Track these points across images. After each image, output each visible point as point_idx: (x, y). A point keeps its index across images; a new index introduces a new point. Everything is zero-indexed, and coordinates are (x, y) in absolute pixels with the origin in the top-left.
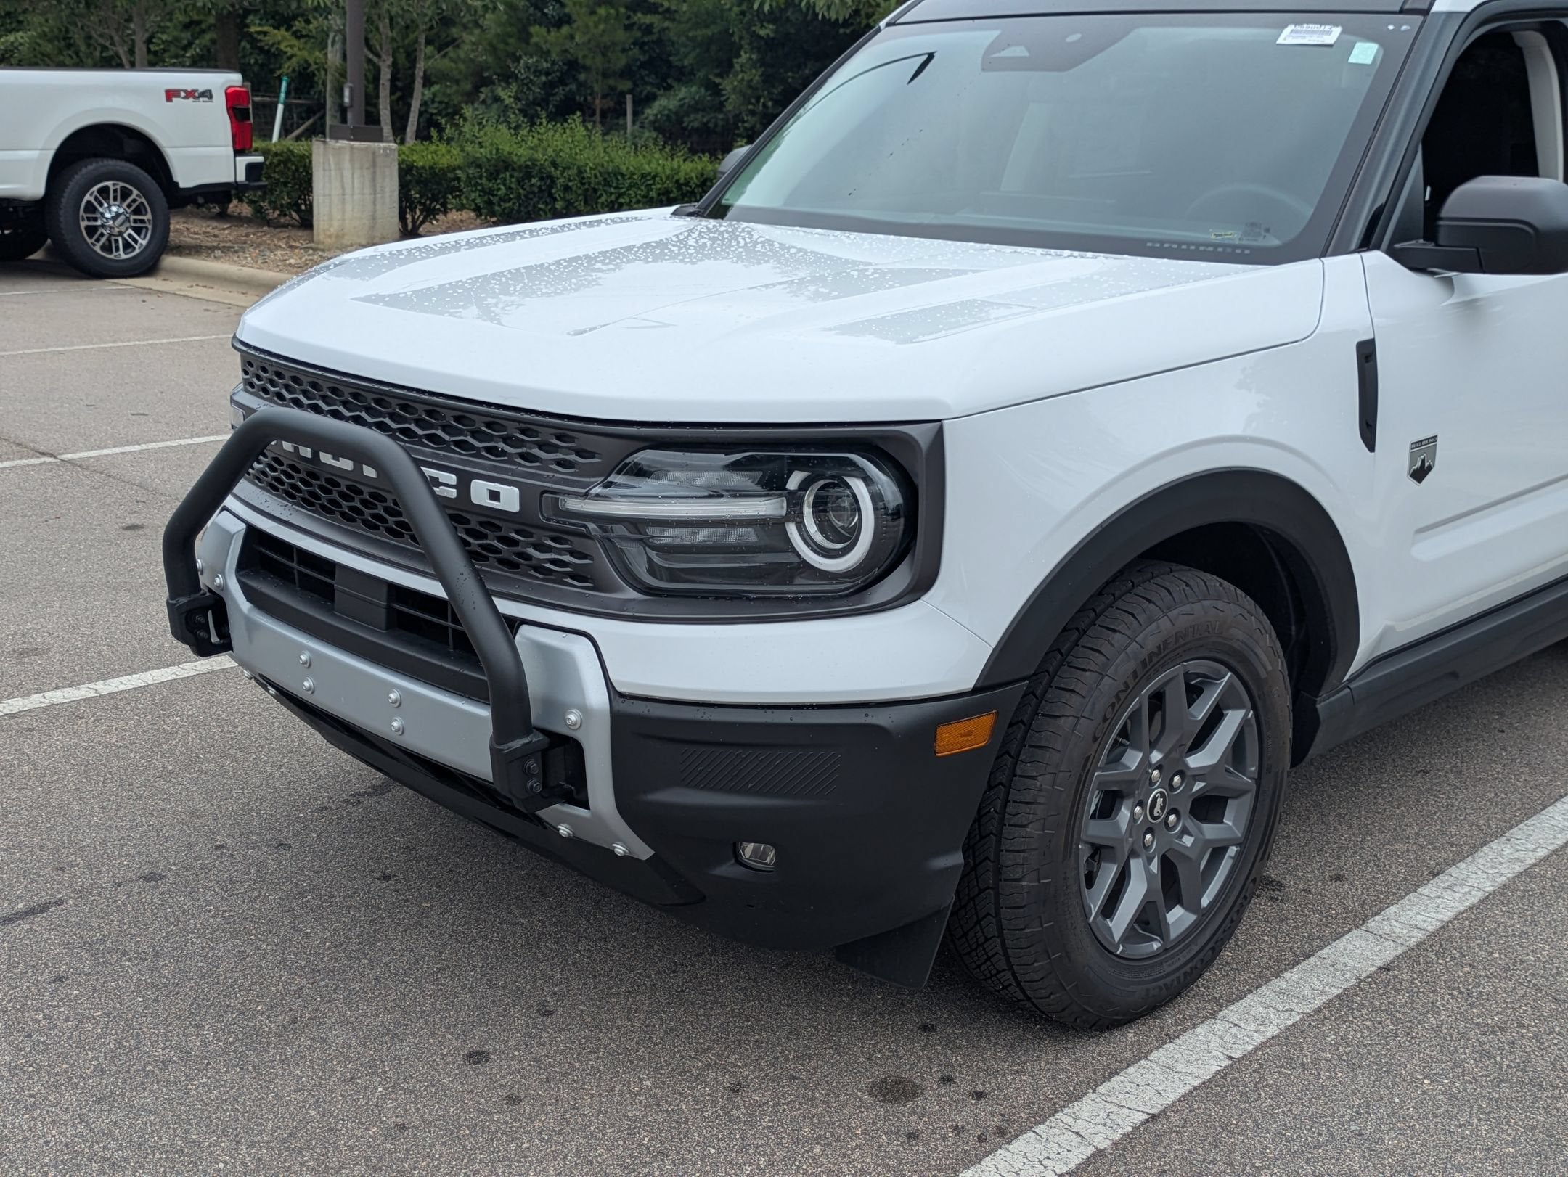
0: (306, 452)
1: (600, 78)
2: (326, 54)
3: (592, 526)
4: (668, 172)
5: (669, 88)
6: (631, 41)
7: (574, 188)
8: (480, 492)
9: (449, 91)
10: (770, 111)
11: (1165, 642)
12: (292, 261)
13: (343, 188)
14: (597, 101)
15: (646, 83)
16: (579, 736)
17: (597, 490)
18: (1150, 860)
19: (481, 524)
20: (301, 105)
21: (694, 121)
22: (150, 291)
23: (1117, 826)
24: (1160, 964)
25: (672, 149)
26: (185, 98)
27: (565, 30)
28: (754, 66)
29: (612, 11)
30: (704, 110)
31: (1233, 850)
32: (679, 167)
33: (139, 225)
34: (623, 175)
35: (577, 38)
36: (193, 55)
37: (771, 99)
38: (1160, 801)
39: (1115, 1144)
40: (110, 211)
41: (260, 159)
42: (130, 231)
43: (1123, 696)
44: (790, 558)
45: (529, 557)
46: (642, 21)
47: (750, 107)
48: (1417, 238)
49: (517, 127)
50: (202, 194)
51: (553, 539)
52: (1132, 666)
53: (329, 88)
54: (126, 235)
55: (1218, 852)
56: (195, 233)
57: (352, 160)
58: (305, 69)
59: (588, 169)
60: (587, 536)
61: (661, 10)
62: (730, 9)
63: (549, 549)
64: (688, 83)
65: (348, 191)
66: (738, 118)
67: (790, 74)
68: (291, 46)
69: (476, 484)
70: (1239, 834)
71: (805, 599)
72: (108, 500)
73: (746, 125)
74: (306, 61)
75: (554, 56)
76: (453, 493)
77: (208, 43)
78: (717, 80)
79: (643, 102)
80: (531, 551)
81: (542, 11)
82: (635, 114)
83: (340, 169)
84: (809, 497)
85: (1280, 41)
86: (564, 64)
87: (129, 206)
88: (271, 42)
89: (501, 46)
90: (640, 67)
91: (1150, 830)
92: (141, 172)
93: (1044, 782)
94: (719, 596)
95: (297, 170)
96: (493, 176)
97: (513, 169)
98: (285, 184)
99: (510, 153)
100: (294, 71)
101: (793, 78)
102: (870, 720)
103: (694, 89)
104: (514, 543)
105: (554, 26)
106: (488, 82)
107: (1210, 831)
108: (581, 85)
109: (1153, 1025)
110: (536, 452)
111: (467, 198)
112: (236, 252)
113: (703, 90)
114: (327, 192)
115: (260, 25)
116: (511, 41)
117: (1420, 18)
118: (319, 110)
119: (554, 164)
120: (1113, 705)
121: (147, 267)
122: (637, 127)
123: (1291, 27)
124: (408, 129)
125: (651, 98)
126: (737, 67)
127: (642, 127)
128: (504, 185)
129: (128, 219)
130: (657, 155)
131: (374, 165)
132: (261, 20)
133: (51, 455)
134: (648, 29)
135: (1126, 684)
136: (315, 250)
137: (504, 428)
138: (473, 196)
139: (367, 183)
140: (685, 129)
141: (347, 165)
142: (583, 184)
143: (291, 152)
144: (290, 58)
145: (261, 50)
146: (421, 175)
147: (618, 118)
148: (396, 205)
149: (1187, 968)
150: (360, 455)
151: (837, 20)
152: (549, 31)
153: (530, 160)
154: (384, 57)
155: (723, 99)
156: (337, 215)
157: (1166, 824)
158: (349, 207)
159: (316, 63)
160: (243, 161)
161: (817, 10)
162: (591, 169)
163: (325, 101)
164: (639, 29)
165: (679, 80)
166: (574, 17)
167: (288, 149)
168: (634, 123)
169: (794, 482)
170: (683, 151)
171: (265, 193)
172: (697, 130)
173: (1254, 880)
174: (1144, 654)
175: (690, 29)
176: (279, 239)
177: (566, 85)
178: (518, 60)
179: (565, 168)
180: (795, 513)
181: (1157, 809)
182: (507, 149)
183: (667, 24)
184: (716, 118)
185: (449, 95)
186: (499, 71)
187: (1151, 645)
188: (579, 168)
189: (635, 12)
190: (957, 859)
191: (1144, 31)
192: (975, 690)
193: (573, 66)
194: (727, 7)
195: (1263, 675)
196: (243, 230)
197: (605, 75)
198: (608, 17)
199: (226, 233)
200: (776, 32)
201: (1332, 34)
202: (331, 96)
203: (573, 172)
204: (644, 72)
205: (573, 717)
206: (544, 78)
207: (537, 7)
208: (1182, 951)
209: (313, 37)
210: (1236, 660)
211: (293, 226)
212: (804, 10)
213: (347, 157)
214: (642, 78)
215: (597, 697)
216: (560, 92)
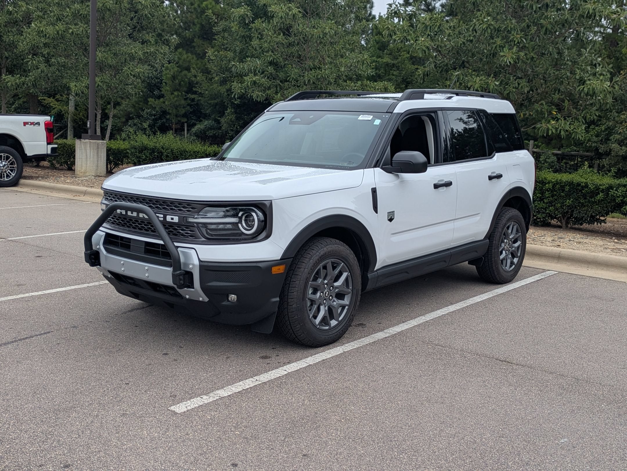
0: (124, 212)
1: (175, 117)
2: (68, 107)
3: (195, 224)
4: (203, 151)
5: (201, 121)
6: (187, 104)
7: (170, 156)
8: (169, 218)
9: (116, 121)
10: (239, 130)
11: (325, 253)
12: (68, 181)
13: (87, 156)
14: (174, 126)
15: (192, 119)
16: (192, 271)
17: (196, 216)
18: (325, 307)
19: (169, 226)
20: (58, 126)
21: (210, 133)
22: (17, 191)
23: (316, 297)
24: (329, 332)
25: (204, 143)
26: (30, 125)
27: (162, 100)
28: (232, 114)
29: (180, 93)
30: (214, 129)
31: (347, 307)
32: (207, 149)
33: (12, 169)
34: (187, 151)
35: (166, 103)
36: (15, 108)
37: (239, 126)
38: (327, 293)
39: (314, 364)
40: (2, 164)
41: (56, 146)
42: (9, 171)
43: (315, 264)
44: (240, 232)
45: (180, 233)
46: (191, 97)
47: (231, 128)
48: (389, 165)
49: (149, 136)
50: (34, 158)
51: (186, 228)
52: (317, 257)
53: (69, 120)
54: (7, 172)
55: (343, 307)
56: (28, 172)
57: (90, 147)
58: (60, 113)
59: (175, 150)
60: (194, 226)
61: (198, 93)
62: (224, 94)
63: (185, 230)
64: (208, 119)
65: (88, 157)
66: (227, 132)
67: (246, 117)
68: (55, 105)
69: (168, 217)
70: (348, 303)
71: (243, 240)
72: (28, 250)
73: (230, 135)
74: (61, 110)
75: (157, 109)
76: (162, 219)
77: (22, 103)
78: (219, 119)
79: (191, 126)
80: (180, 231)
81: (153, 93)
82: (188, 130)
83: (86, 150)
84: (244, 218)
85: (359, 119)
86: (161, 112)
87: (9, 162)
88: (47, 103)
89: (137, 105)
90: (189, 114)
91: (325, 299)
92: (14, 150)
93: (297, 282)
94: (224, 239)
95: (68, 149)
96: (141, 152)
97: (148, 150)
98: (63, 155)
99: (147, 144)
100: (55, 113)
101: (247, 118)
102: (257, 265)
103: (210, 121)
104: (177, 229)
105: (157, 98)
106: (132, 118)
107: (341, 302)
108: (167, 119)
109: (327, 347)
110: (182, 209)
111: (131, 160)
112: (46, 178)
113: (214, 122)
114: (81, 157)
115: (42, 96)
116: (141, 103)
117: (391, 114)
118: (65, 128)
119: (163, 148)
120: (313, 266)
121: (14, 183)
122: (188, 135)
123: (362, 116)
124: (107, 136)
125: (194, 125)
126: (226, 114)
127: (191, 135)
128: (145, 155)
129: (8, 167)
130: (199, 145)
131: (98, 148)
132: (43, 94)
133: (4, 239)
134: (193, 100)
135: (316, 262)
136: (76, 177)
137: (175, 204)
138: (133, 159)
139: (95, 154)
140: (207, 136)
141: (88, 148)
142: (173, 155)
143: (66, 144)
144: (54, 109)
145: (42, 105)
146: (114, 151)
147: (181, 132)
148: (105, 162)
149: (335, 334)
150: (139, 211)
151: (260, 101)
152: (155, 100)
153: (154, 146)
154: (99, 111)
155: (221, 125)
156: (84, 165)
157: (329, 299)
158: (88, 163)
159: (64, 111)
160: (50, 147)
161: (253, 98)
162: (176, 149)
163: (68, 125)
164: (190, 100)
165: (204, 118)
166: (165, 95)
167: (65, 143)
168: (187, 134)
169: (240, 215)
170: (208, 144)
171: (55, 158)
172: (211, 136)
173: (352, 315)
174: (320, 255)
175: (209, 100)
176: (60, 174)
177: (162, 120)
178: (143, 110)
179: (166, 149)
180: (240, 222)
181: (327, 295)
182: (146, 143)
183: (200, 98)
184: (219, 132)
185: (117, 123)
186: (136, 114)
187: (322, 253)
188: (171, 150)
189: (188, 94)
190: (278, 299)
191: (329, 115)
192: (281, 259)
193: (164, 113)
194: (223, 93)
195: (351, 264)
196: (47, 171)
197: (177, 116)
198: (178, 96)
199: (40, 172)
200: (240, 102)
201: (370, 117)
202: (70, 123)
203: (170, 150)
204: (191, 115)
205: (191, 266)
206: (153, 117)
207: (151, 91)
208: (334, 330)
209: (63, 101)
210: (344, 259)
211: (65, 170)
212: (249, 97)
213: (88, 145)
214: (191, 117)
215: (196, 262)
216: (159, 122)
